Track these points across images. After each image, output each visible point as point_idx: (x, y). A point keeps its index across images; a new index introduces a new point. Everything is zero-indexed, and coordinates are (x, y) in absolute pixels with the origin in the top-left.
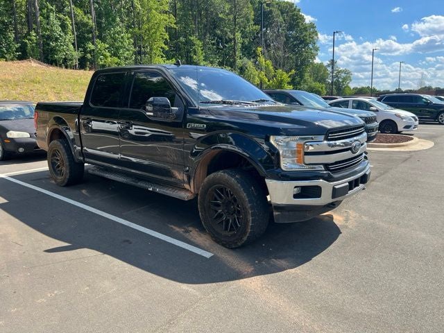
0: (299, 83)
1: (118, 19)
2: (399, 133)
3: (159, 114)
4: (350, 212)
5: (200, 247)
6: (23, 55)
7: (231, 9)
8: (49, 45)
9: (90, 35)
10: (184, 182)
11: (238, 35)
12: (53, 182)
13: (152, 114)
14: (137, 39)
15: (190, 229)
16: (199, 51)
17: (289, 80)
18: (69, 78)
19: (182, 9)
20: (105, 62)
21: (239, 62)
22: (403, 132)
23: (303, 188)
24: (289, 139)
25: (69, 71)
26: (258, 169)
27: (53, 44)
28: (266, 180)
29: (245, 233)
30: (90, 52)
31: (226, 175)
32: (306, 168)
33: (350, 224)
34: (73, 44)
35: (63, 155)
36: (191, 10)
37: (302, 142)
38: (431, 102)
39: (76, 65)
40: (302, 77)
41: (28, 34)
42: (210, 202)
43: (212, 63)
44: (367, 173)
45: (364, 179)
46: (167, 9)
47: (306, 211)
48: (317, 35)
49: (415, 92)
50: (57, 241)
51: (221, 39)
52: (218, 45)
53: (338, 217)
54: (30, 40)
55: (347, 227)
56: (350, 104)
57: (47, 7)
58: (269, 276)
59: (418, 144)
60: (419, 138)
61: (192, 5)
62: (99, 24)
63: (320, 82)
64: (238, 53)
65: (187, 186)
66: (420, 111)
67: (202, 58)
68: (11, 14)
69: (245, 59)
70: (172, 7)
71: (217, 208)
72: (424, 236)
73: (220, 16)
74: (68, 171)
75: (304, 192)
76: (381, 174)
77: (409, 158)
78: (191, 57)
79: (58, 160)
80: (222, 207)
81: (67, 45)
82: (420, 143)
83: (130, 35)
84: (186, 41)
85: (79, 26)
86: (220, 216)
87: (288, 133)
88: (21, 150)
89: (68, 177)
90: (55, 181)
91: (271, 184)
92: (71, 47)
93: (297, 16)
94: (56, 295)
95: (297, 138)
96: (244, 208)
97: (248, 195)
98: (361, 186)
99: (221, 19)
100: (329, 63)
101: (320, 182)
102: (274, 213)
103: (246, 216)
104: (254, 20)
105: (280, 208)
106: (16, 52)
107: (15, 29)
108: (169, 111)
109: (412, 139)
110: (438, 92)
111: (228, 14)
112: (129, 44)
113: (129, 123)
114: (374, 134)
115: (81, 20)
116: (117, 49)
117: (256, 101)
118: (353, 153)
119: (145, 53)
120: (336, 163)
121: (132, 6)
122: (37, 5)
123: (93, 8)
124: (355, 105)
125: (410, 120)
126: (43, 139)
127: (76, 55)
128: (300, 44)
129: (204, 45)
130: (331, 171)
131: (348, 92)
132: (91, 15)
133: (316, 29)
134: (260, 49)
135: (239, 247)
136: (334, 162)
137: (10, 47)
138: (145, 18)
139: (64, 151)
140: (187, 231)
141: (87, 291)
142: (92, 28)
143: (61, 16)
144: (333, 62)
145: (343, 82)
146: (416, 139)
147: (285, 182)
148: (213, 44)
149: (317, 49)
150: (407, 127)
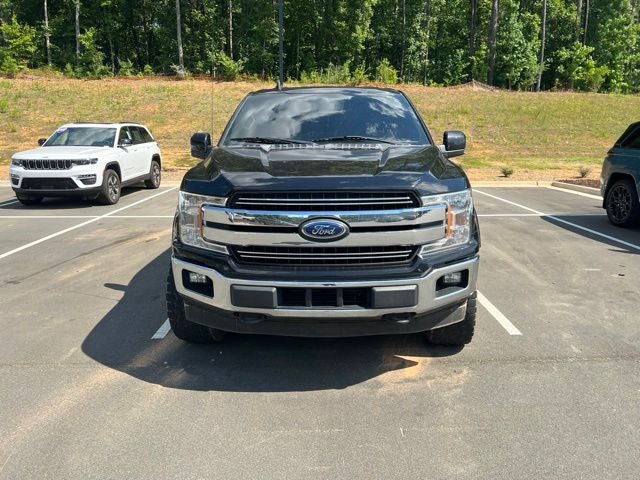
8: (501, 59)
9: (570, 37)
20: (584, 75)
27: (507, 58)
30: (564, 63)
32: (205, 246)
34: (539, 55)
54: (478, 56)
81: (527, 57)
92: (534, 58)
101: (211, 273)
106: (463, 73)
115: (557, 16)
118: (310, 239)
132: (577, 4)
142: (574, 24)
143: (527, 15)
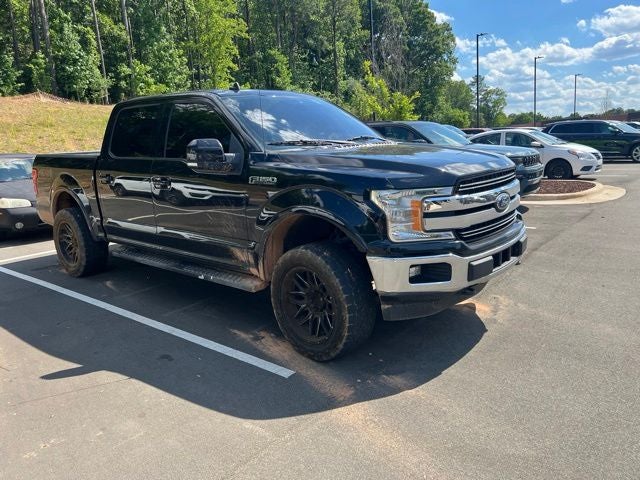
0: (430, 112)
1: (164, 29)
2: (575, 177)
3: (207, 164)
4: (501, 298)
5: (276, 361)
6: (27, 87)
7: (327, 8)
8: (64, 69)
9: (124, 54)
10: (250, 265)
11: (340, 45)
12: (64, 271)
13: (195, 165)
14: (193, 58)
15: (262, 334)
16: (284, 69)
17: (412, 107)
18: (95, 118)
19: (257, 10)
20: (147, 91)
21: (342, 84)
22: (581, 177)
23: (424, 267)
24: (399, 195)
25: (95, 106)
26: (355, 241)
27: (70, 69)
28: (368, 258)
29: (340, 337)
30: (125, 78)
31: (309, 252)
32: (426, 237)
33: (501, 317)
34: (100, 68)
35: (75, 232)
36: (270, 11)
37: (420, 198)
38: (620, 131)
39: (105, 98)
40: (434, 102)
41: (34, 56)
42: (288, 293)
43: (303, 87)
44: (522, 240)
45: (517, 249)
46: (234, 11)
47: (432, 300)
48: (453, 40)
49: (599, 117)
50: (61, 361)
51: (315, 51)
52: (312, 60)
53: (482, 308)
54: (36, 64)
55: (495, 321)
56: (503, 138)
57: (60, 15)
58: (376, 401)
59: (601, 193)
60: (604, 184)
61: (271, 5)
62: (136, 37)
63: (460, 108)
64: (341, 72)
65: (254, 271)
66: (605, 145)
67: (288, 80)
68: (9, 28)
69: (351, 80)
70: (243, 8)
71: (299, 302)
72: (609, 329)
73: (313, 18)
74: (84, 255)
75: (426, 274)
76: (548, 239)
77: (589, 214)
78: (273, 80)
79: (69, 238)
80: (306, 301)
81: (91, 69)
82: (605, 192)
83: (181, 52)
84: (264, 57)
85: (108, 41)
86: (305, 313)
87: (399, 185)
88: (19, 225)
89: (84, 263)
90: (67, 270)
91: (375, 263)
92: (97, 71)
93: (423, 13)
94: (53, 445)
95: (413, 191)
96: (338, 301)
97: (343, 282)
98: (513, 259)
99: (314, 23)
100: (473, 80)
101: (449, 257)
102: (383, 307)
103: (340, 312)
104: (361, 22)
105: (391, 298)
106: (18, 82)
107: (15, 48)
108: (221, 159)
109: (593, 186)
110: (632, 116)
111: (324, 16)
112: (182, 64)
113: (165, 179)
114: (536, 180)
115: (110, 33)
116: (165, 72)
117: (354, 140)
118: (499, 211)
119: (205, 77)
120: (473, 227)
121: (184, 10)
122: (44, 12)
123: (126, 15)
124: (509, 139)
125: (591, 158)
126: (46, 208)
127: (105, 83)
128: (429, 54)
129: (291, 62)
130: (465, 240)
131: (501, 121)
132: (124, 24)
133: (452, 32)
134: (367, 63)
135: (333, 360)
136: (468, 225)
137: (8, 76)
138: (203, 26)
139: (77, 225)
140: (257, 338)
141: (99, 437)
142: (126, 43)
143: (80, 27)
144: (478, 79)
145: (494, 107)
146: (599, 186)
147: (397, 260)
148: (304, 60)
149: (454, 62)
150: (587, 168)
